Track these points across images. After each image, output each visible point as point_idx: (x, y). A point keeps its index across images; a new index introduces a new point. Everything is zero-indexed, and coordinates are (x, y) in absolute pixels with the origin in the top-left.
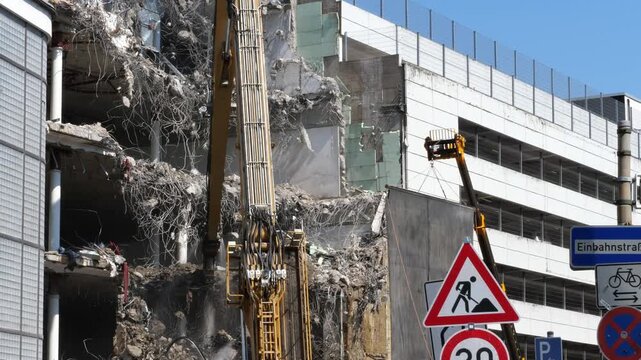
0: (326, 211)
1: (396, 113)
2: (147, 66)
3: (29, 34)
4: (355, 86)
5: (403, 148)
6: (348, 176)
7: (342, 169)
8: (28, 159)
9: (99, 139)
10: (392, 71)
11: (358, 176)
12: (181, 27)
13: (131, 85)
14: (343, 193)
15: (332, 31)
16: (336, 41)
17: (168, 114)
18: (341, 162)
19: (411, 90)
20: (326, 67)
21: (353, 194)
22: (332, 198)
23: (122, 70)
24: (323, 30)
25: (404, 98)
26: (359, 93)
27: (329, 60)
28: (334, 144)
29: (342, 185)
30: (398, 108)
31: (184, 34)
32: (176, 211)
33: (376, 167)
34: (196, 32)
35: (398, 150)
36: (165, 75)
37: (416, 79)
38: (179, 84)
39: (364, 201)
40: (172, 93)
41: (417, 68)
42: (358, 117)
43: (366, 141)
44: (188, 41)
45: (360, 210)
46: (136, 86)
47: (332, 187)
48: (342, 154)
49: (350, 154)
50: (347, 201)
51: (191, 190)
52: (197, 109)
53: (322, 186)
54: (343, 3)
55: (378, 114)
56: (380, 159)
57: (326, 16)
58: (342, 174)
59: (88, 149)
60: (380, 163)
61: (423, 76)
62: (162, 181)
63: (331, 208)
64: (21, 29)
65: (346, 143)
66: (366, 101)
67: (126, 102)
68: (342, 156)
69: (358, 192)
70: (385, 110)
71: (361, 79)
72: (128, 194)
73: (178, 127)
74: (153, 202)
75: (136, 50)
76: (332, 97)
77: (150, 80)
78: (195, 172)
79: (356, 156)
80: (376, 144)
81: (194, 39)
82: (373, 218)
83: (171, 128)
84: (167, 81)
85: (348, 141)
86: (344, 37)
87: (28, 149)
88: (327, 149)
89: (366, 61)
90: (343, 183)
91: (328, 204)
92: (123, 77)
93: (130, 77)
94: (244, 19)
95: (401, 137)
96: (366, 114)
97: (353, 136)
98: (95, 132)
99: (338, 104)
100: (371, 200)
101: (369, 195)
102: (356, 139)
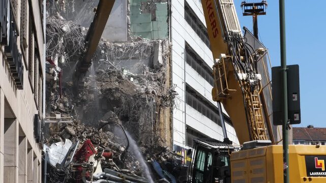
0: (121, 50)
5: (170, 13)
6: (132, 29)
7: (128, 24)
11: (138, 29)
14: (129, 39)
18: (128, 20)
21: (136, 40)
22: (121, 42)
28: (124, 8)
29: (128, 34)
32: (56, 42)
33: (151, 23)
35: (167, 14)
39: (145, 45)
43: (143, 8)
45: (143, 50)
47: (122, 35)
48: (128, 15)
49: (134, 16)
50: (132, 44)
51: (64, 29)
53: (114, 34)
56: (154, 19)
58: (128, 27)
60: (154, 22)
63: (123, 48)
65: (130, 8)
68: (128, 16)
69: (139, 39)
79: (137, 17)
80: (151, 10)
85: (132, 7)
88: (119, 11)
90: (130, 33)
91: (120, 45)
95: (168, 6)
97: (135, 4)
100: (149, 44)
101: (147, 41)
102: (137, 6)
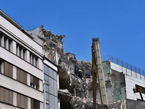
0: (110, 105)
1: (123, 84)
2: (73, 77)
3: (54, 72)
4: (114, 79)
6: (114, 98)
7: (113, 96)
8: (55, 97)
9: (67, 92)
10: (122, 75)
11: (116, 97)
12: (79, 69)
13: (71, 81)
14: (114, 101)
15: (109, 68)
16: (110, 70)
17: (78, 87)
19: (126, 79)
20: (108, 75)
21: (116, 101)
22: (111, 102)
23: (69, 78)
24: (107, 68)
25: (125, 81)
26: (115, 80)
27: (109, 74)
28: (111, 91)
30: (124, 83)
31: (80, 70)
32: (81, 107)
34: (82, 70)
35: (124, 91)
36: (77, 79)
37: (127, 77)
38: (79, 80)
39: (118, 103)
40: (78, 82)
41: (127, 75)
42: (115, 85)
43: (117, 90)
44: (80, 71)
45: (117, 105)
46: (72, 81)
47: (111, 100)
49: (114, 93)
50: (114, 103)
51: (84, 102)
52: (83, 85)
53: (109, 100)
54: (111, 62)
55: (119, 84)
56: (121, 94)
57: (107, 65)
59: (65, 94)
61: (128, 76)
62: (78, 100)
63: (111, 104)
64: (52, 71)
66: (117, 82)
67: (70, 84)
69: (117, 101)
70: (121, 84)
71: (116, 77)
72: (72, 103)
73: (80, 89)
74: (76, 105)
75: (71, 74)
76: (110, 81)
77: (74, 80)
78: (84, 98)
79: (116, 93)
80: (120, 91)
81: (82, 71)
82: (120, 106)
83: (79, 89)
84: (77, 80)
85: (114, 90)
86: (111, 69)
87: (55, 95)
88: (110, 92)
89: (116, 74)
91: (111, 103)
92: (69, 79)
93: (71, 79)
94: (99, 66)
95: (125, 89)
96: (117, 85)
97: (115, 89)
98: (66, 91)
99: (111, 83)
100: (119, 102)
101: (119, 101)
102: (115, 90)
